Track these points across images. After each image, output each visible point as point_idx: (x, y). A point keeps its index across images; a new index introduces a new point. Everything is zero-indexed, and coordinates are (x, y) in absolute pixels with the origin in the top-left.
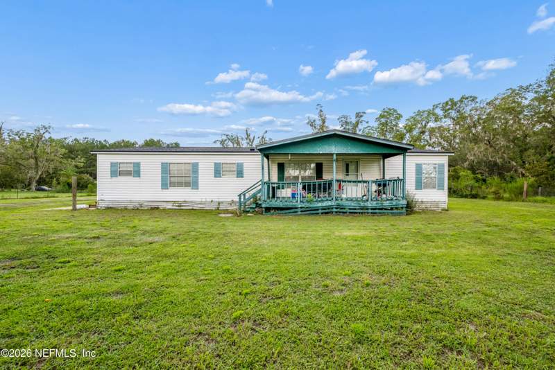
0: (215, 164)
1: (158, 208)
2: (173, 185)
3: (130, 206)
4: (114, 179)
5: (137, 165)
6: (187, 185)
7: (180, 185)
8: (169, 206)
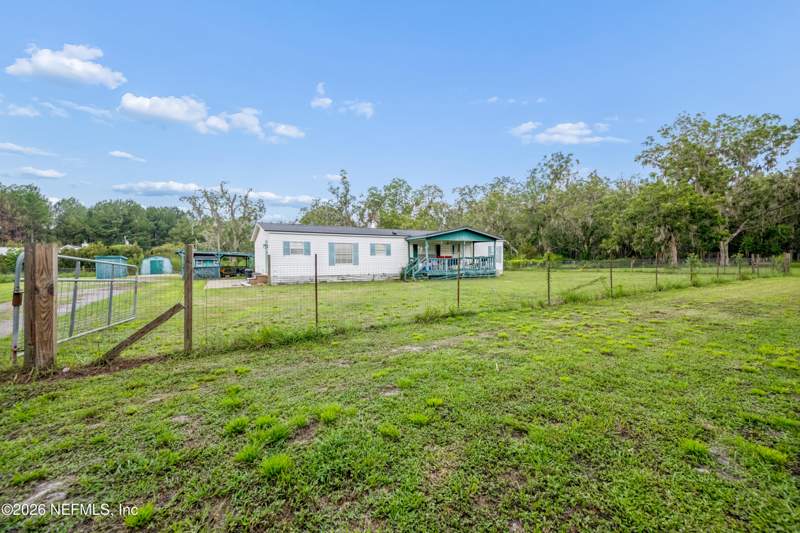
0: (371, 245)
1: (325, 282)
2: (338, 261)
3: (302, 281)
4: (287, 257)
5: (308, 245)
6: (350, 261)
7: (344, 261)
8: (335, 280)
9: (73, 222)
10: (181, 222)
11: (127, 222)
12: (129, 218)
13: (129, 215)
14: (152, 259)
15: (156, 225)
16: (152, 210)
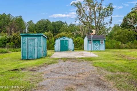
9: (31, 28)
10: (63, 26)
11: (46, 27)
12: (47, 26)
13: (47, 25)
14: (62, 39)
15: (55, 28)
16: (53, 22)
